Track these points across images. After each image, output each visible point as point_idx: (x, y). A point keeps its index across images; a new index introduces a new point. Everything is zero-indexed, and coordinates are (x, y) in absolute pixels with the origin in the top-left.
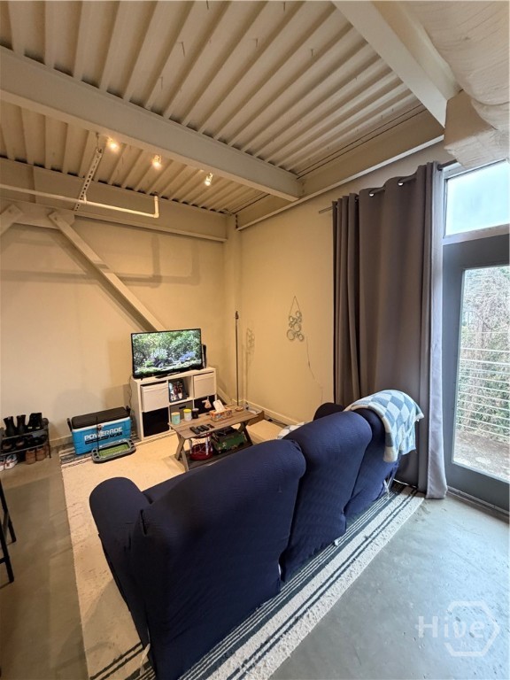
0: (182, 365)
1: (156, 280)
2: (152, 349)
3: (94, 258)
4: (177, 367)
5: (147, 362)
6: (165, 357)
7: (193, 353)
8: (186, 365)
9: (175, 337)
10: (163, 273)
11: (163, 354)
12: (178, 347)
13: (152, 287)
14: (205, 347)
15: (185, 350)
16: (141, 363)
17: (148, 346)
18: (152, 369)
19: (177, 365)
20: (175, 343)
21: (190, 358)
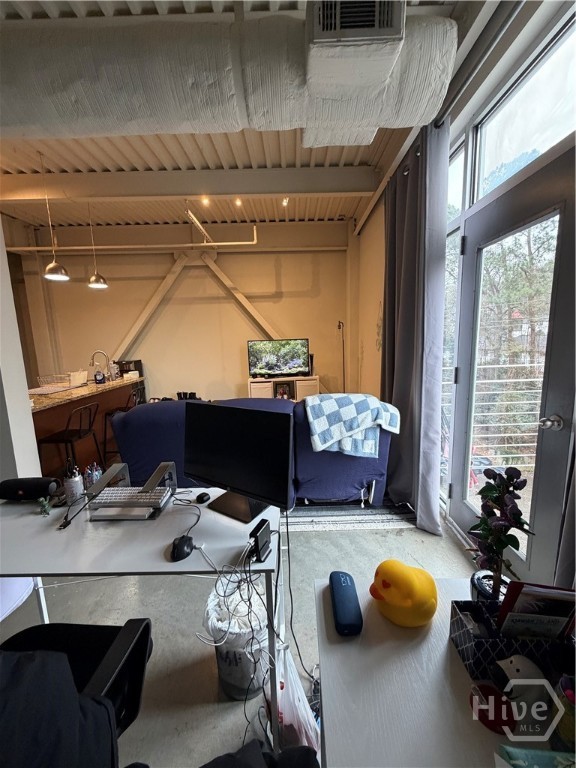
0: (289, 371)
1: (278, 296)
2: (264, 355)
3: (228, 283)
4: (284, 372)
5: (260, 365)
6: (274, 362)
7: (301, 361)
8: (294, 371)
9: (284, 346)
10: (284, 290)
11: (272, 359)
12: (286, 354)
13: (274, 303)
14: (312, 357)
15: (292, 358)
16: (255, 365)
17: (261, 352)
18: (263, 371)
19: (286, 370)
20: (284, 351)
21: (297, 365)
